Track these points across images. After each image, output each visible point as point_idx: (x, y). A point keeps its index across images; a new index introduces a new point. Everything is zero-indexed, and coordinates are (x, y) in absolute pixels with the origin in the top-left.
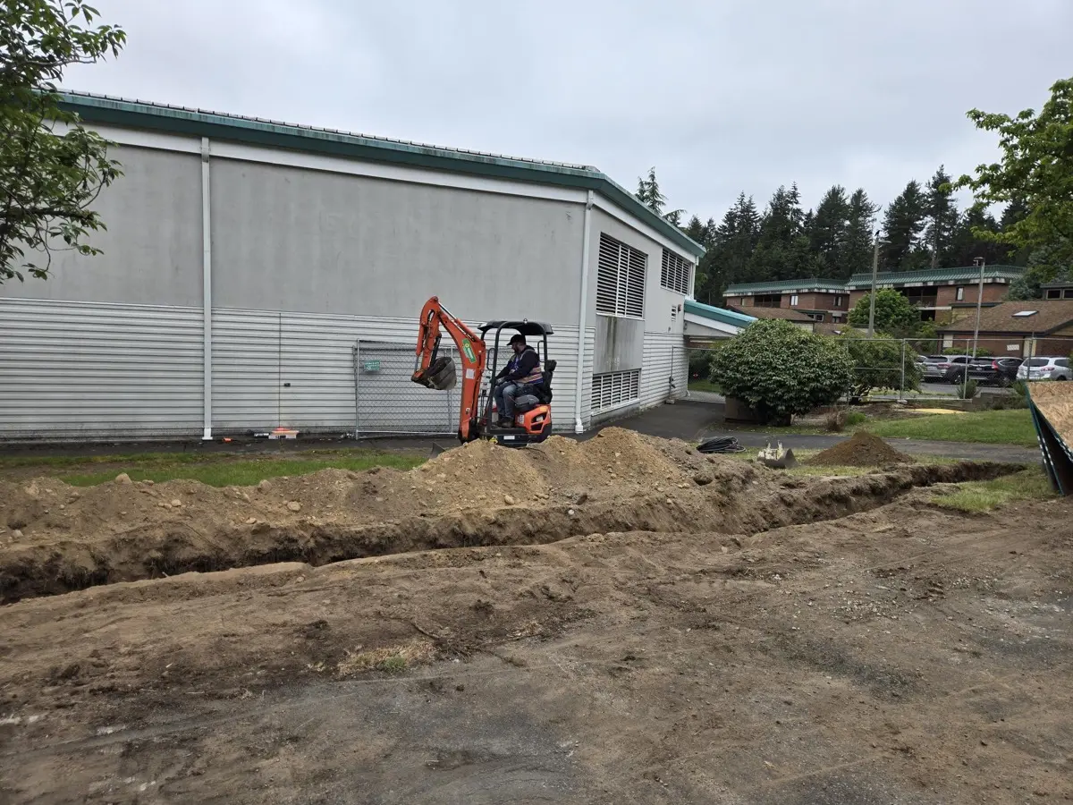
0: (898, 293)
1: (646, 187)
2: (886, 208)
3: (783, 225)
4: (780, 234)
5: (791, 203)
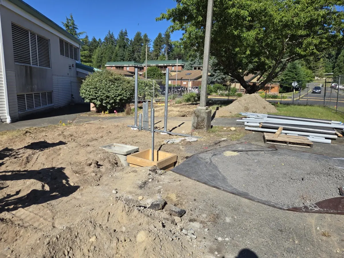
0: (157, 67)
1: (69, 21)
2: (153, 41)
3: (123, 43)
4: (122, 46)
5: (125, 36)
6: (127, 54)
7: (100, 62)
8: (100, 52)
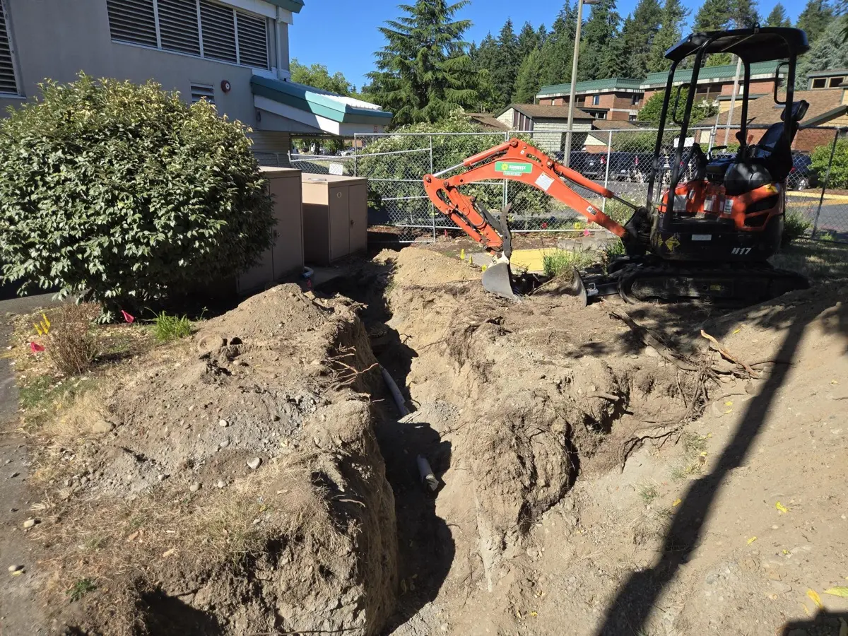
2: (696, 12)
3: (602, 30)
4: (598, 38)
5: (609, 8)
6: (606, 58)
7: (532, 88)
8: (537, 61)
